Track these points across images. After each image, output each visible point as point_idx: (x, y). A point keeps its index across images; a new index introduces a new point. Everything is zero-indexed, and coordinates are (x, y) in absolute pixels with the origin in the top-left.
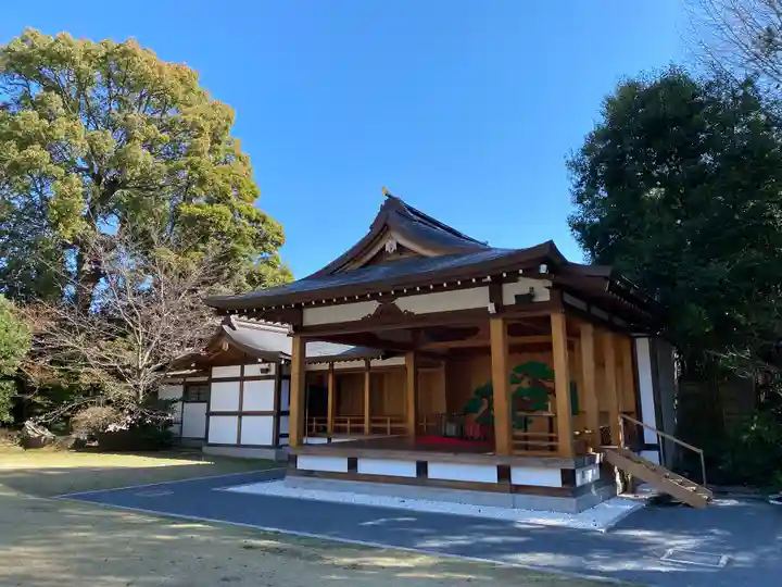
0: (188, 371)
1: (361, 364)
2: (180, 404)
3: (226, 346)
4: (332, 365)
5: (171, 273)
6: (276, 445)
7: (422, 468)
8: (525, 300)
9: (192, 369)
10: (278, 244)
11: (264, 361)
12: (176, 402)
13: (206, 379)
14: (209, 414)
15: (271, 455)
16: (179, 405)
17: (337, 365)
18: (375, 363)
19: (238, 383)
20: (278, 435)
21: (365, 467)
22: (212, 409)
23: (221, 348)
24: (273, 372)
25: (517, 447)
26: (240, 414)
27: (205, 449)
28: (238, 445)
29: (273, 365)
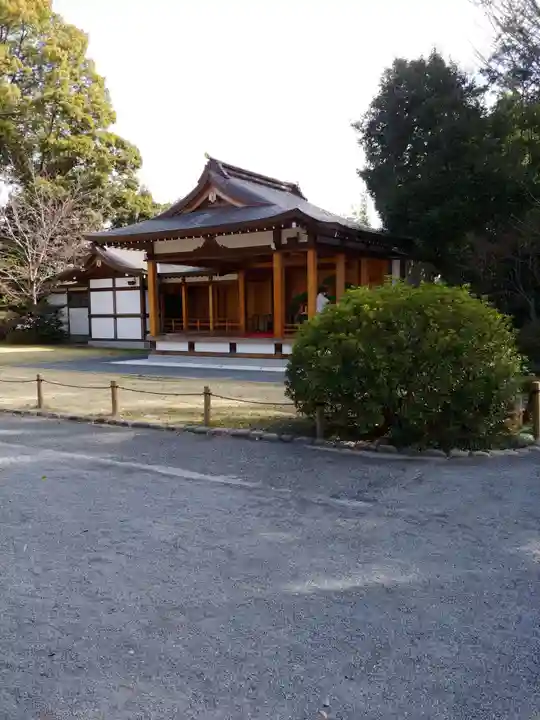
0: (71, 283)
1: (206, 279)
2: (66, 308)
3: (99, 263)
4: (184, 280)
5: (50, 203)
6: (144, 339)
7: (233, 347)
8: (294, 241)
9: (74, 281)
10: (136, 167)
11: (130, 276)
12: (63, 307)
13: (86, 289)
14: (91, 316)
15: (141, 345)
16: (65, 310)
17: (188, 280)
18: (216, 278)
19: (111, 293)
20: (145, 332)
21: (199, 347)
22: (92, 313)
23: (95, 264)
24: (138, 285)
25: (286, 332)
26: (115, 316)
27: (90, 343)
28: (116, 339)
29: (138, 279)
